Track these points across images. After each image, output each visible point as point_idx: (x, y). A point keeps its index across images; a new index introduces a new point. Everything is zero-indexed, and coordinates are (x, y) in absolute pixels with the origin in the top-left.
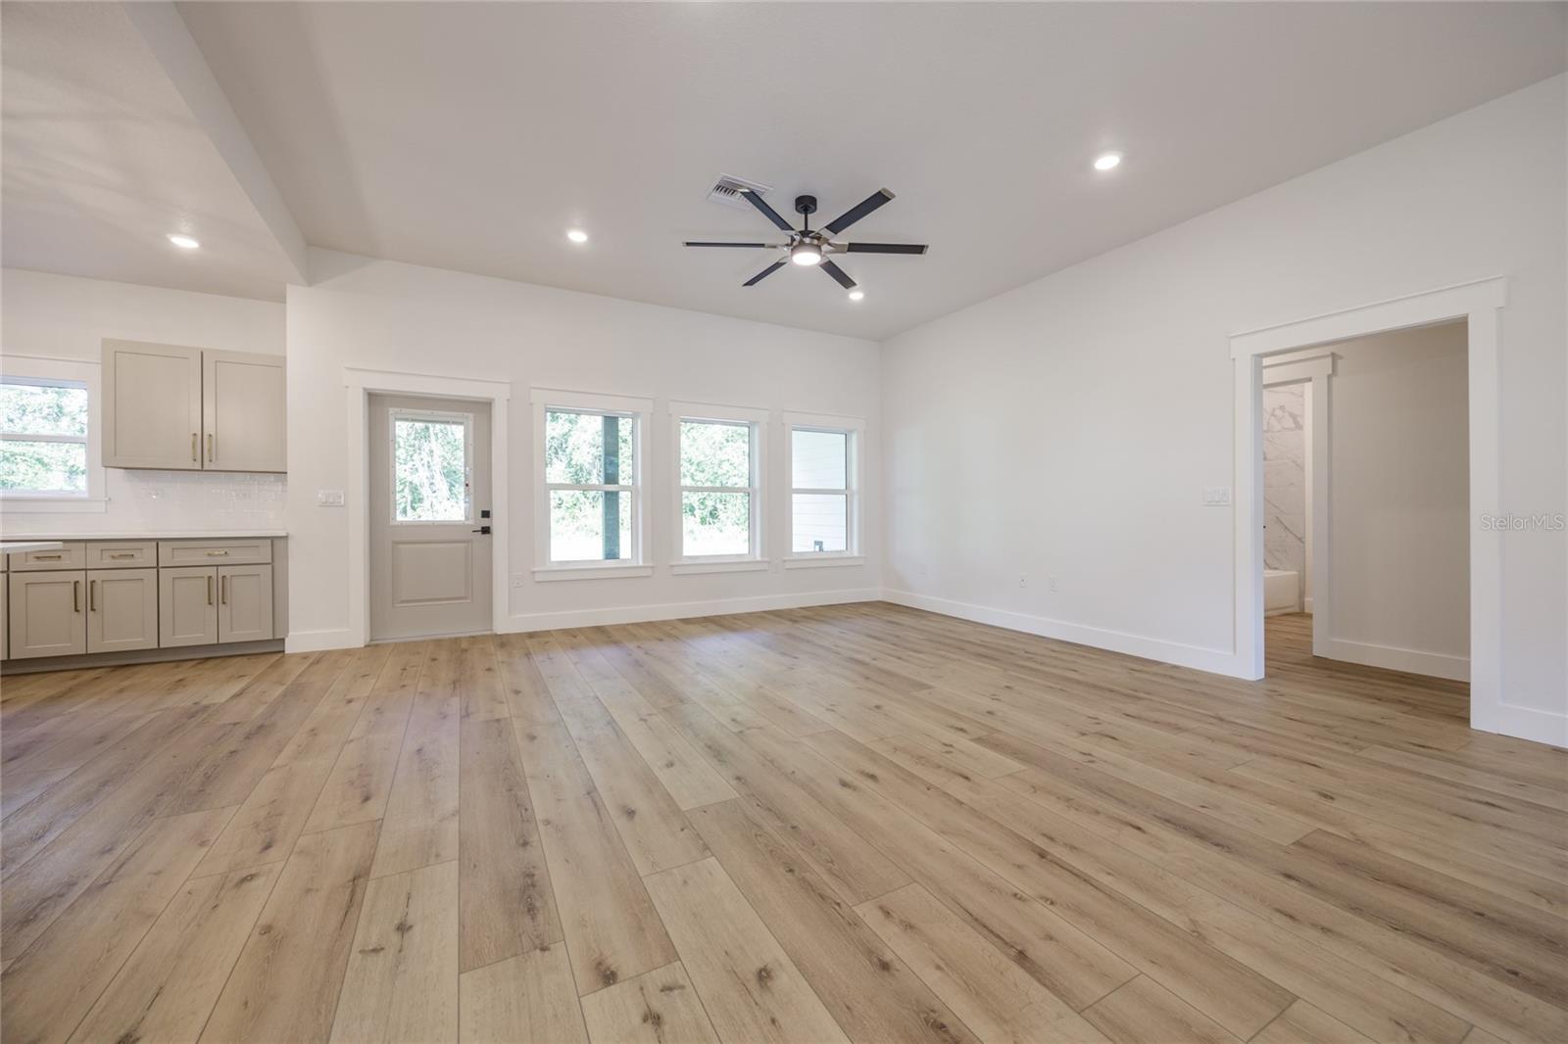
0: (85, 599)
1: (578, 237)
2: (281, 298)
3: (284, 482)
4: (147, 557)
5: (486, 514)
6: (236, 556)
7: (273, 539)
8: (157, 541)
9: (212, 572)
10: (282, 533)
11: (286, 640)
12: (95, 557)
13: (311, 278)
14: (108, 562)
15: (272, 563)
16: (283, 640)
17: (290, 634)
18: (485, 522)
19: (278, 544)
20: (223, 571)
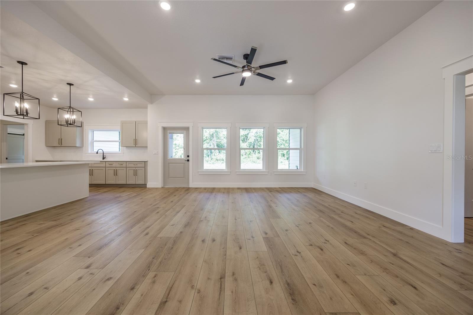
0: (116, 173)
1: (198, 81)
2: (146, 108)
3: (147, 149)
4: (124, 165)
5: (188, 156)
6: (139, 166)
7: (145, 162)
8: (126, 162)
9: (134, 168)
10: (146, 161)
11: (147, 185)
12: (117, 165)
13: (152, 102)
14: (119, 166)
15: (145, 167)
16: (146, 184)
17: (148, 183)
18: (188, 158)
19: (146, 163)
20: (136, 168)
